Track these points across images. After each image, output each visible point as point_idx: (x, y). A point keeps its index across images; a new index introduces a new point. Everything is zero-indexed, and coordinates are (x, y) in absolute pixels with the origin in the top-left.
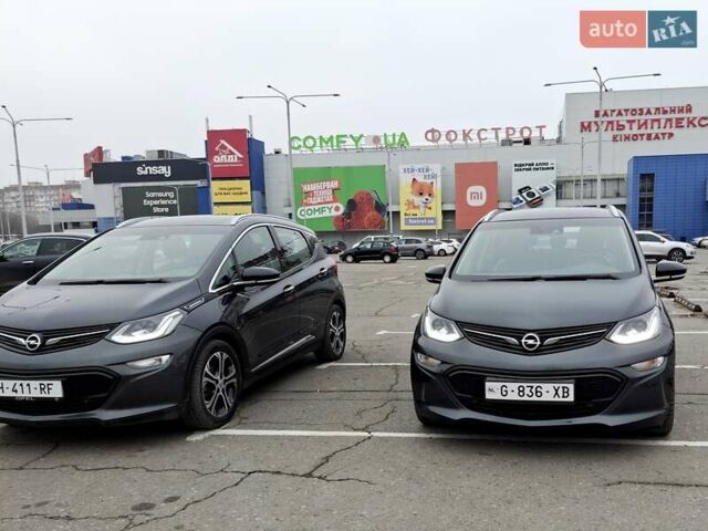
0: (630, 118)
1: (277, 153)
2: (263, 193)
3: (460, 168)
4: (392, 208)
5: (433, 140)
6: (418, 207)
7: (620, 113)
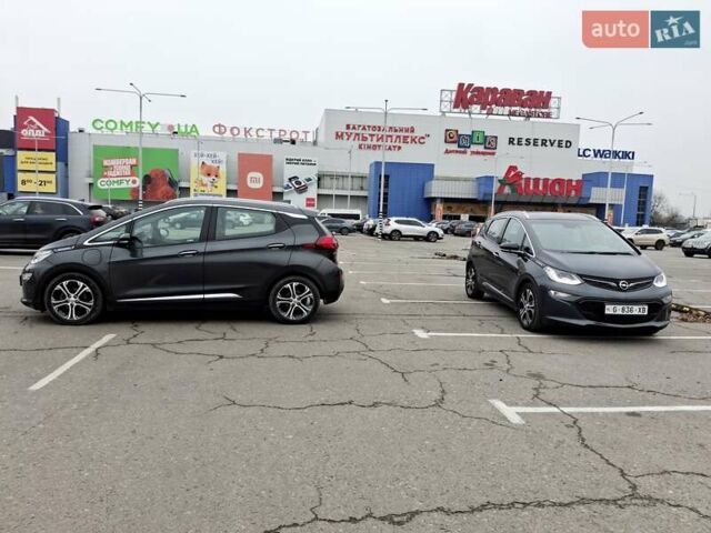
0: (371, 132)
1: (81, 131)
2: (67, 165)
3: (241, 157)
4: (183, 184)
5: (220, 133)
6: (205, 185)
7: (364, 128)
